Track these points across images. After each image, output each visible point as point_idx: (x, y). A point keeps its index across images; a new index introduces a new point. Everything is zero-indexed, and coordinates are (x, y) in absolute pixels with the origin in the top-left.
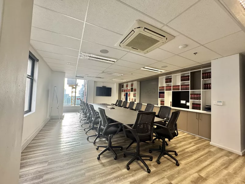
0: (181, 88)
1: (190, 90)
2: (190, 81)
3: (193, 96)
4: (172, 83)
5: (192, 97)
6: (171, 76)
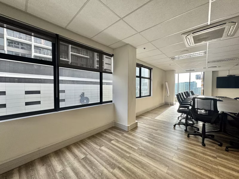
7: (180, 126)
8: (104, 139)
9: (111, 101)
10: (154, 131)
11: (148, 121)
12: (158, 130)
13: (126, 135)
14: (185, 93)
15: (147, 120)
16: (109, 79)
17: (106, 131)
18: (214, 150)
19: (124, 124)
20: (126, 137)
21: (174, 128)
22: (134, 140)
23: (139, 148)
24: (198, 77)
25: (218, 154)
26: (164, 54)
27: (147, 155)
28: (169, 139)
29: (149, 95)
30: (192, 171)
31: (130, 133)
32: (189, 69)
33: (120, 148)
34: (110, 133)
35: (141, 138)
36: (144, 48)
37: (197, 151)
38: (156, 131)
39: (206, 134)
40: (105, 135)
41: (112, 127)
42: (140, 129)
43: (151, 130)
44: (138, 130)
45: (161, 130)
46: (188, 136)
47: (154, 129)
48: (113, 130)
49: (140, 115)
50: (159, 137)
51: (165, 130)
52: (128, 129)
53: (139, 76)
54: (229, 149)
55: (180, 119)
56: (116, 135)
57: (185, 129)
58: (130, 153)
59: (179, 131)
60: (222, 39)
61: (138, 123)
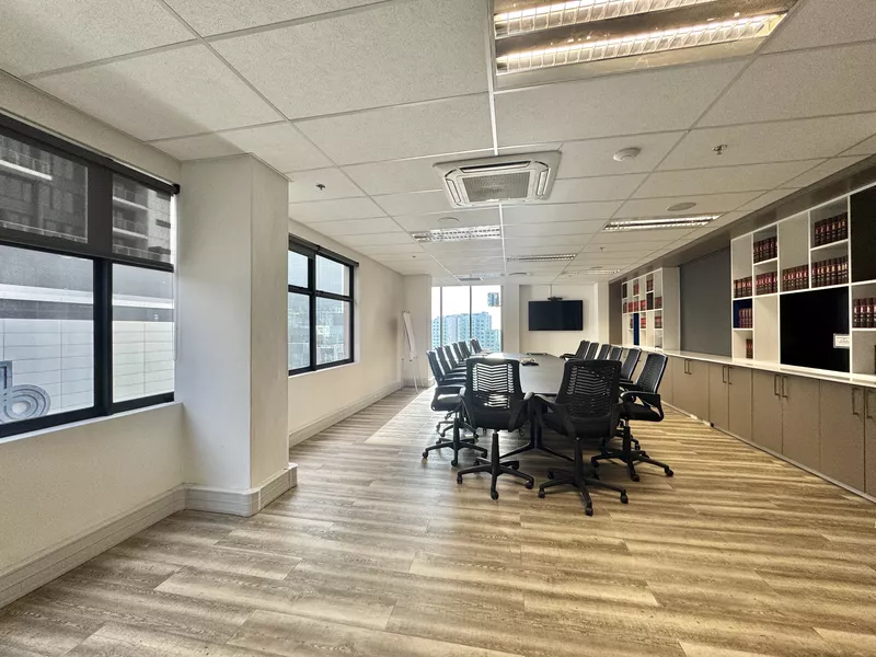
0: (816, 276)
1: (850, 284)
2: (849, 240)
3: (865, 310)
4: (777, 259)
5: (859, 315)
6: (775, 228)
7: (440, 453)
8: (116, 588)
9: (169, 397)
10: (360, 488)
11: (341, 455)
12: (370, 482)
13: (240, 533)
14: (455, 345)
15: (336, 453)
16: (157, 295)
17: (136, 542)
18: (517, 502)
19: (232, 490)
20: (240, 543)
21: (424, 465)
22: (278, 544)
23: (293, 572)
24: (493, 301)
25: (522, 512)
26: (389, 216)
27: (322, 590)
28: (403, 506)
29: (347, 357)
30: (459, 589)
31: (261, 519)
32: (468, 276)
33: (200, 602)
34: (155, 545)
35: (305, 530)
36: (321, 186)
37: (478, 520)
38: (366, 488)
39: (502, 461)
40: (124, 564)
41: (174, 515)
42: (304, 495)
43: (349, 486)
44: (298, 501)
45: (381, 480)
46: (460, 481)
47: (357, 482)
48: (174, 531)
49: (310, 439)
50: (373, 507)
51: (395, 477)
52: (254, 505)
53: (306, 286)
54: (545, 490)
55: (441, 431)
56: (187, 550)
57: (453, 457)
58: (250, 609)
59: (436, 469)
60: (527, 200)
61: (299, 472)
